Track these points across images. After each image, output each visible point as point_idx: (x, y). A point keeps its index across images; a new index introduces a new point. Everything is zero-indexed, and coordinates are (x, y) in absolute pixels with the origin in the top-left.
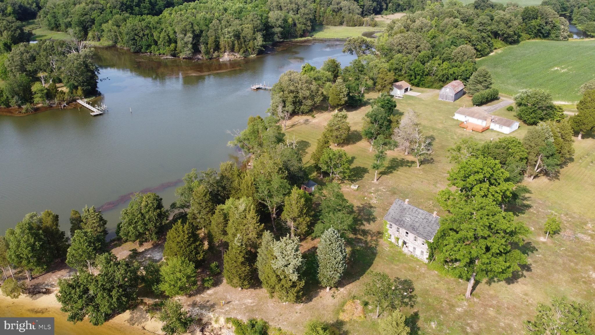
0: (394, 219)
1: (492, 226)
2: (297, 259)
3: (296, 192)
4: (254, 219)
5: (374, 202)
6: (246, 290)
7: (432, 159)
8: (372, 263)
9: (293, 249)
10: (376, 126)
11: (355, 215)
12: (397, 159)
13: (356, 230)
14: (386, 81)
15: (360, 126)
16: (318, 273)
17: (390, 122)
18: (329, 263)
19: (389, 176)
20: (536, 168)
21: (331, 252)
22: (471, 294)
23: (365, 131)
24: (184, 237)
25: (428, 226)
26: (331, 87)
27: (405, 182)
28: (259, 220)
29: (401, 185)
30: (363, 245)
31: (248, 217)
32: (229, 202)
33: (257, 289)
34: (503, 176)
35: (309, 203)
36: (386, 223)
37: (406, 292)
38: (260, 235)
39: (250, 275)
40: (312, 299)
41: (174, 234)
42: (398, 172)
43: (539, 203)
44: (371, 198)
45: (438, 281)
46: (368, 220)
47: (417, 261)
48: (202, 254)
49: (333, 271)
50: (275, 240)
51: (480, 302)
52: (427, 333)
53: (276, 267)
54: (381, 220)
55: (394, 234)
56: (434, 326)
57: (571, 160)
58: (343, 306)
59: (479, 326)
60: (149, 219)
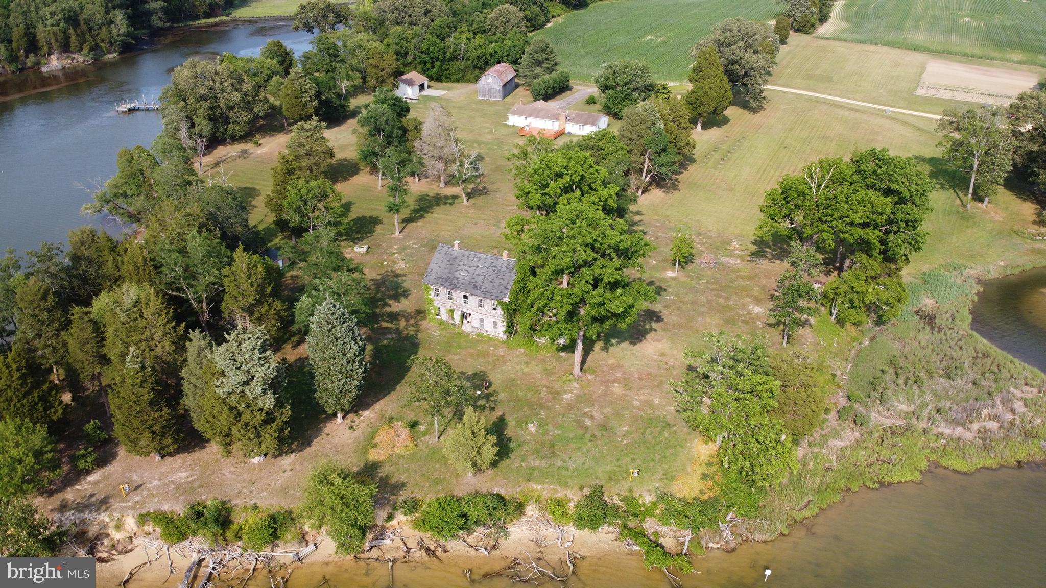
0: (441, 278)
1: (597, 245)
3: (242, 257)
4: (160, 315)
5: (401, 267)
6: (171, 459)
7: (485, 188)
9: (254, 349)
10: (381, 139)
11: (370, 294)
12: (428, 196)
13: (378, 315)
14: (383, 70)
15: (351, 151)
16: (316, 390)
17: (405, 130)
18: (333, 365)
19: (420, 223)
20: (644, 175)
21: (335, 343)
22: (581, 369)
23: (362, 151)
25: (497, 277)
26: (281, 84)
27: (449, 228)
28: (172, 316)
29: (443, 233)
30: (394, 336)
31: (147, 313)
32: (101, 303)
33: (195, 451)
34: (600, 175)
36: (428, 290)
37: (479, 390)
38: (180, 345)
39: (174, 424)
40: (312, 441)
42: (434, 215)
43: (657, 226)
44: (395, 263)
45: (527, 362)
46: (396, 297)
47: (489, 340)
49: (344, 378)
50: (214, 345)
51: (597, 379)
52: (524, 443)
53: (225, 390)
54: (418, 292)
55: (444, 306)
56: (533, 429)
57: (693, 161)
58: (373, 438)
59: (603, 414)
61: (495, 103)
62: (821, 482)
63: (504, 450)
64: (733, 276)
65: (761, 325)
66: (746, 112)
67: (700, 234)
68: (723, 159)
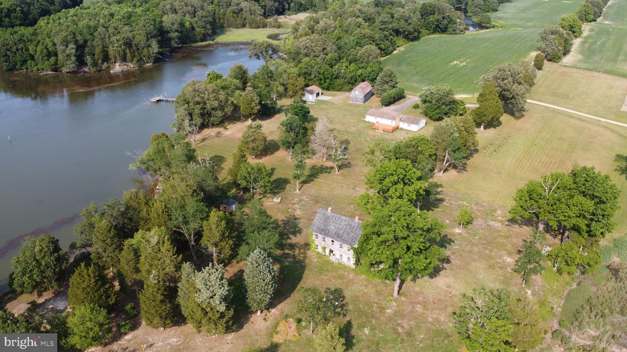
0: (319, 229)
1: (410, 226)
2: (223, 288)
3: (215, 215)
4: (169, 251)
5: (298, 213)
6: (169, 329)
7: (349, 163)
8: (302, 277)
9: (217, 278)
10: (292, 134)
11: (280, 230)
12: (317, 166)
13: (283, 244)
14: (296, 86)
15: (276, 135)
16: (247, 298)
17: (306, 129)
18: (257, 286)
19: (311, 185)
20: (445, 162)
21: (259, 274)
22: (398, 293)
23: (282, 140)
24: (91, 281)
25: (352, 232)
26: (241, 96)
27: (327, 189)
28: (176, 251)
29: (323, 192)
30: (292, 260)
31: (162, 250)
32: (138, 237)
33: (181, 325)
34: (415, 175)
35: (231, 224)
36: (312, 234)
37: (337, 302)
38: (178, 268)
40: (244, 326)
41: (78, 279)
42: (319, 180)
43: (451, 196)
44: (295, 210)
45: (366, 285)
46: (294, 233)
47: (345, 267)
48: (114, 297)
49: (263, 293)
50: (196, 271)
51: (408, 300)
52: (361, 340)
53: (200, 300)
54: (307, 231)
55: (320, 244)
56: (367, 332)
57: (476, 151)
58: (276, 328)
59: (409, 325)
60: (46, 265)
61: (359, 106)
63: (349, 344)
64: (496, 235)
65: (510, 271)
66: (512, 118)
67: (477, 204)
68: (495, 151)
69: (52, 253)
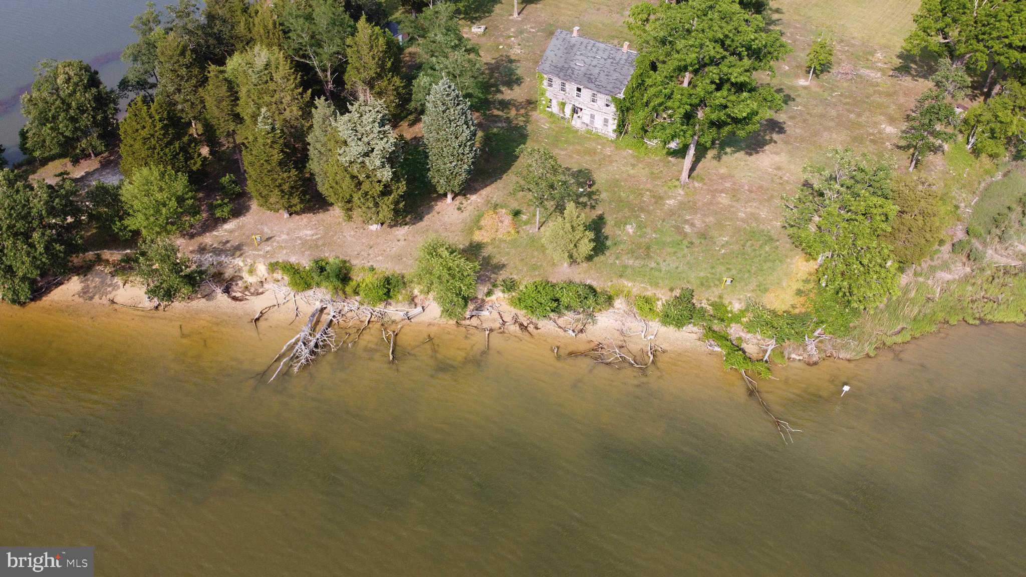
0: (555, 67)
1: (728, 42)
3: (365, 28)
4: (288, 80)
5: (516, 52)
6: (297, 217)
9: (374, 122)
11: (483, 78)
13: (490, 102)
16: (429, 170)
18: (445, 147)
19: (539, 7)
21: (449, 125)
22: (689, 176)
24: (155, 126)
25: (615, 70)
28: (300, 82)
29: (563, 17)
30: (504, 125)
31: (276, 77)
32: (234, 63)
33: (319, 213)
36: (542, 78)
37: (582, 188)
38: (307, 110)
39: (301, 186)
40: (424, 217)
41: (134, 123)
43: (795, 28)
44: (510, 47)
45: (634, 164)
46: (509, 84)
47: (598, 138)
48: (199, 161)
49: (456, 161)
50: (338, 114)
51: (705, 187)
52: (620, 242)
53: (347, 159)
54: (531, 81)
55: (556, 98)
56: (631, 231)
58: (478, 221)
59: (704, 222)
60: (78, 108)
62: (920, 311)
63: (600, 246)
64: (871, 90)
65: (890, 147)
67: (842, 41)
69: (87, 88)
